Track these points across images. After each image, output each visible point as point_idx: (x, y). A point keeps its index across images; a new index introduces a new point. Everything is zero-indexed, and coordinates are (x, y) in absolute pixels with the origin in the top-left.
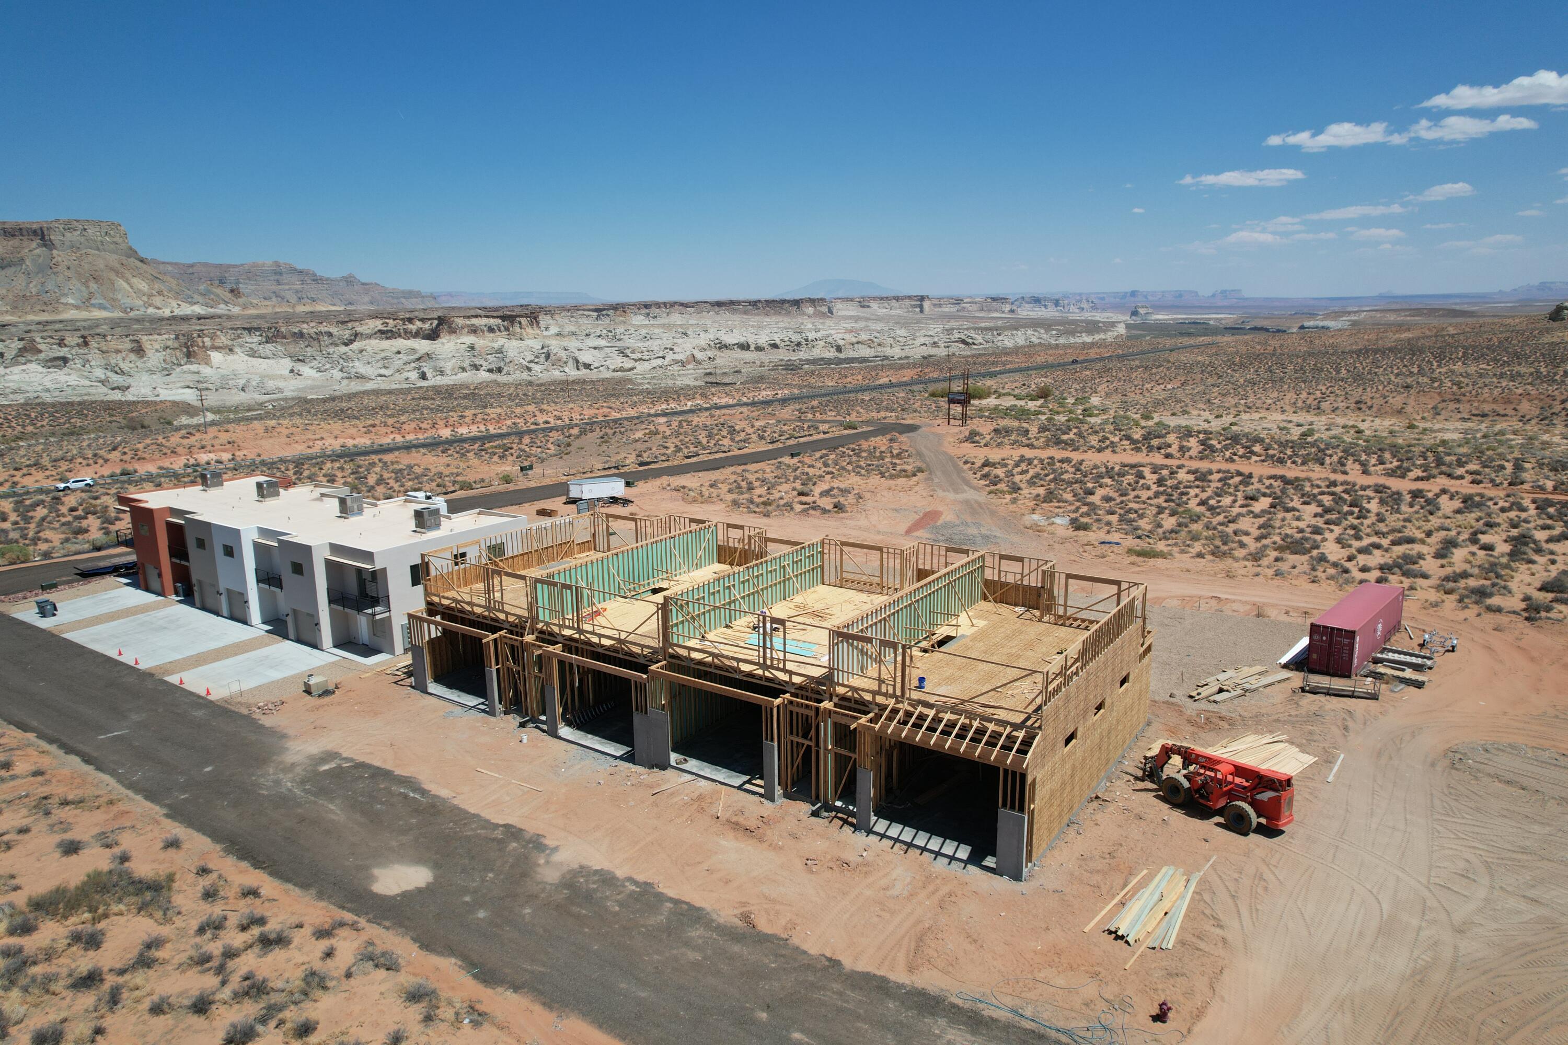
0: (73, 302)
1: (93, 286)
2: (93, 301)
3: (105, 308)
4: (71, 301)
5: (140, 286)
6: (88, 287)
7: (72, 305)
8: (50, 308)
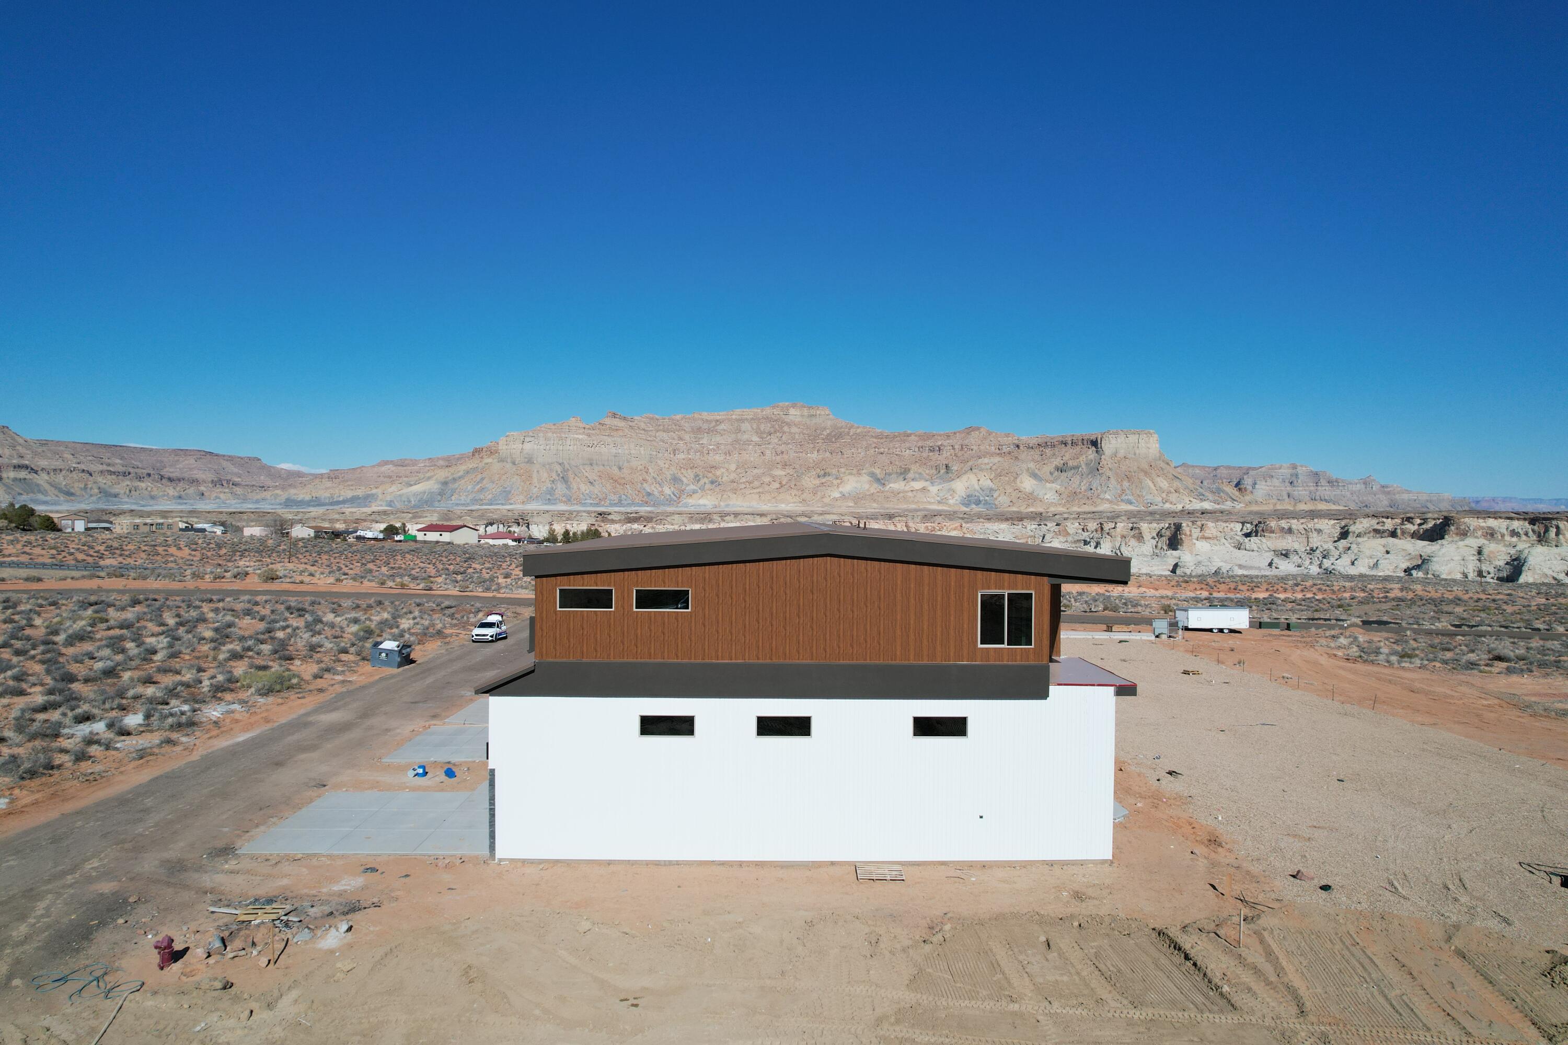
0: (1109, 497)
1: (1126, 484)
2: (1124, 497)
3: (1131, 503)
4: (1107, 496)
5: (1162, 485)
6: (1121, 485)
7: (1108, 500)
8: (1091, 501)
